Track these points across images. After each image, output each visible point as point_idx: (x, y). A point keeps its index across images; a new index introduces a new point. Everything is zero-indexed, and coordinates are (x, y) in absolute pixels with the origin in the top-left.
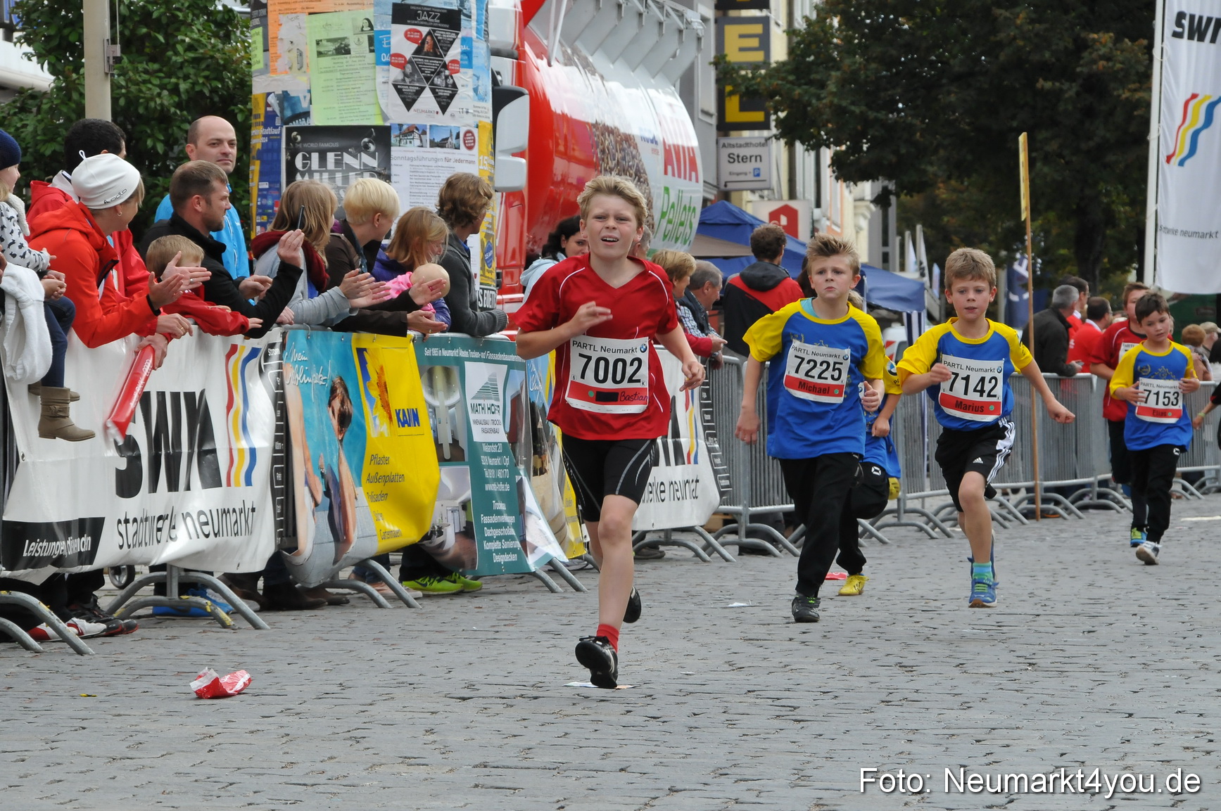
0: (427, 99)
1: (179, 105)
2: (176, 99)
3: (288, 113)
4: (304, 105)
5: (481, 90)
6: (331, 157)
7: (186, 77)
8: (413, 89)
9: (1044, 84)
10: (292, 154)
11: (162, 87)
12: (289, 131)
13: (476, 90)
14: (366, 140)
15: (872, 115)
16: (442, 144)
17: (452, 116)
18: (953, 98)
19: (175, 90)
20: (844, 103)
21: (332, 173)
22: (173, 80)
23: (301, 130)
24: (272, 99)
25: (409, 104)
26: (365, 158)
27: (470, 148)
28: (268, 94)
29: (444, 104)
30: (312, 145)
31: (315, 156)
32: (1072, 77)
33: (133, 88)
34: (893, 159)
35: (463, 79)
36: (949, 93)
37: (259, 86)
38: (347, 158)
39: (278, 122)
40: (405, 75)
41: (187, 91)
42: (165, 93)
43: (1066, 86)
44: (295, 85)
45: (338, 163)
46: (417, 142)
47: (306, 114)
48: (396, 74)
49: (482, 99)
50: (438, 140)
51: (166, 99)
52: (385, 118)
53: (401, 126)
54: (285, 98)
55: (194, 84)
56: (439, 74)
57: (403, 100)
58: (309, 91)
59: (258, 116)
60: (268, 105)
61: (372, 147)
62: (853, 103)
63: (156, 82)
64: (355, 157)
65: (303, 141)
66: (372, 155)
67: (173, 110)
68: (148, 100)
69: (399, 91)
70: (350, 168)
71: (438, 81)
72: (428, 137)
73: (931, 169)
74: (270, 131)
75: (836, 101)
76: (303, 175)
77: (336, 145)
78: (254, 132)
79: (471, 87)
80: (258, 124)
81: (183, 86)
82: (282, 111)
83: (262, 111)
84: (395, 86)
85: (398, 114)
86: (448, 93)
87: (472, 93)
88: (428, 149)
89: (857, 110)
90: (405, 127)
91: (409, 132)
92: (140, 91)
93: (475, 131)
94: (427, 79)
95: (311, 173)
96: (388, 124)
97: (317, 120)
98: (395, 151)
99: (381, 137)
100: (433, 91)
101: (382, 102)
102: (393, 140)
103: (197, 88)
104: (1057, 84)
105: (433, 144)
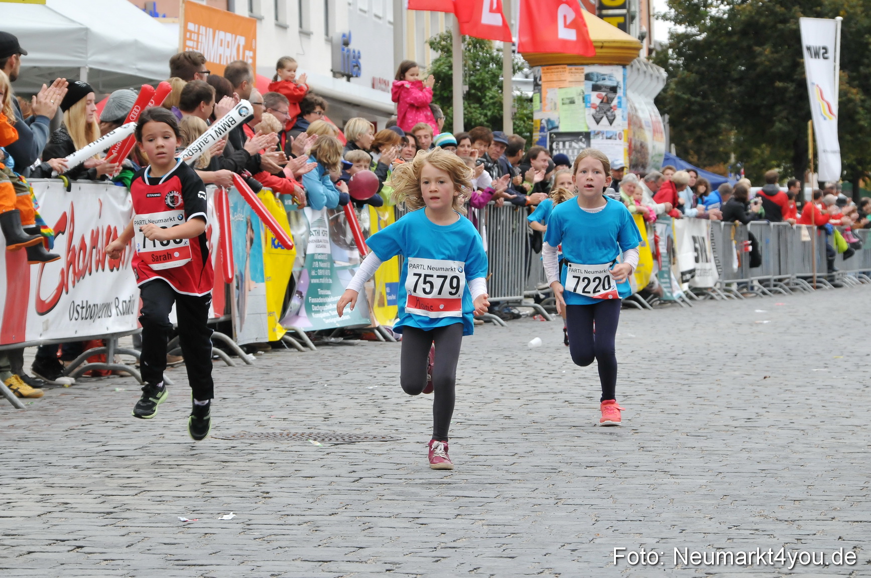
0: (605, 121)
1: (487, 121)
2: (486, 118)
3: (550, 127)
4: (556, 124)
5: (625, 117)
6: (567, 144)
7: (490, 110)
8: (600, 117)
9: (779, 84)
10: (552, 142)
11: (481, 114)
12: (550, 134)
13: (623, 117)
14: (581, 137)
15: (693, 99)
16: (610, 138)
17: (614, 127)
18: (734, 90)
19: (486, 115)
20: (679, 94)
21: (568, 150)
22: (485, 111)
23: (556, 134)
24: (544, 122)
25: (598, 122)
26: (581, 144)
27: (620, 139)
28: (541, 120)
29: (611, 122)
30: (560, 139)
31: (561, 144)
32: (792, 81)
33: (470, 115)
34: (704, 120)
35: (618, 113)
36: (731, 88)
37: (537, 117)
38: (574, 144)
39: (546, 130)
40: (597, 111)
41: (491, 116)
42: (482, 117)
43: (789, 85)
44: (553, 116)
45: (570, 146)
46: (601, 137)
47: (557, 127)
48: (593, 111)
49: (624, 120)
50: (609, 136)
51: (482, 119)
52: (589, 128)
53: (594, 132)
54: (548, 121)
55: (493, 112)
56: (609, 110)
57: (596, 121)
58: (559, 118)
59: (536, 128)
60: (541, 123)
61: (584, 140)
62: (684, 93)
63: (478, 112)
64: (577, 143)
65: (556, 137)
66: (584, 143)
67: (485, 123)
68: (476, 120)
69: (594, 118)
70: (575, 148)
71: (609, 113)
72: (605, 136)
73: (724, 126)
74: (542, 134)
75: (675, 92)
76: (556, 151)
77: (569, 139)
78: (534, 134)
79: (621, 115)
80: (536, 131)
81: (489, 113)
82: (548, 126)
83: (538, 126)
84: (593, 116)
85: (593, 127)
86: (612, 118)
87: (621, 118)
88: (605, 140)
89: (686, 96)
90: (596, 132)
91: (597, 134)
92: (472, 116)
93: (623, 133)
94: (605, 113)
95: (559, 150)
96: (590, 130)
97: (562, 129)
98: (592, 141)
99: (587, 136)
100: (607, 117)
101: (588, 122)
102: (592, 136)
103: (494, 114)
104: (786, 84)
105: (607, 138)
